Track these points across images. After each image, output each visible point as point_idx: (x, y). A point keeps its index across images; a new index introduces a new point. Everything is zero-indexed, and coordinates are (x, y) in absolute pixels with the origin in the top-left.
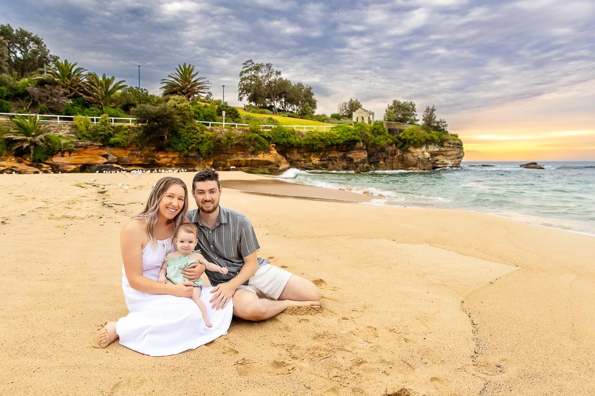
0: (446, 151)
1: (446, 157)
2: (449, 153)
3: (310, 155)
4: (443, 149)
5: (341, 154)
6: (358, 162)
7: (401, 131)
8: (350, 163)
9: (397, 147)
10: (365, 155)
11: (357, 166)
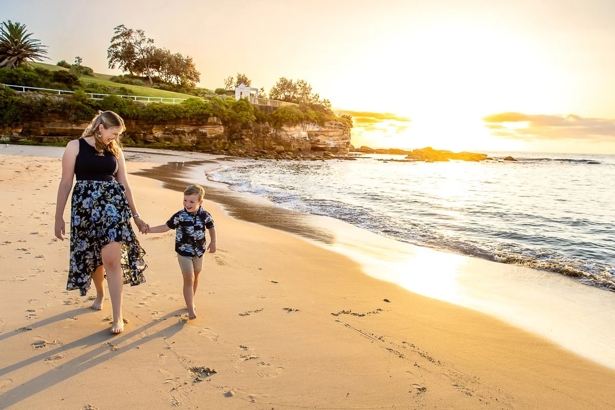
0: (328, 131)
1: (328, 137)
2: (331, 134)
3: (152, 128)
4: (323, 129)
5: (192, 129)
6: (212, 138)
7: (275, 108)
8: (202, 138)
9: (270, 125)
10: (220, 130)
11: (211, 142)
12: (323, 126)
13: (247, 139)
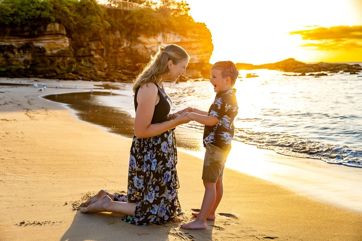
0: (191, 42)
2: (194, 45)
4: (185, 39)
5: (22, 42)
6: (53, 56)
7: (127, 12)
8: (40, 56)
9: (122, 35)
10: (65, 43)
11: (52, 62)
12: (185, 35)
13: (97, 56)
